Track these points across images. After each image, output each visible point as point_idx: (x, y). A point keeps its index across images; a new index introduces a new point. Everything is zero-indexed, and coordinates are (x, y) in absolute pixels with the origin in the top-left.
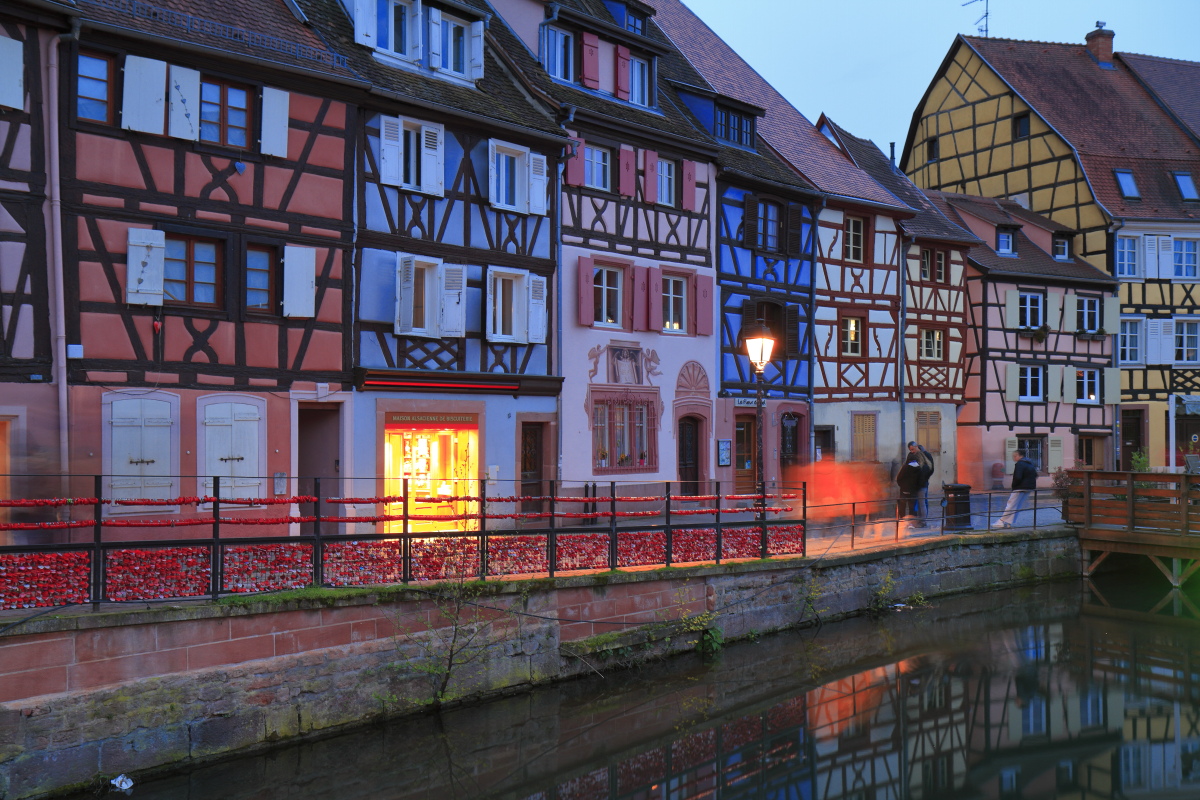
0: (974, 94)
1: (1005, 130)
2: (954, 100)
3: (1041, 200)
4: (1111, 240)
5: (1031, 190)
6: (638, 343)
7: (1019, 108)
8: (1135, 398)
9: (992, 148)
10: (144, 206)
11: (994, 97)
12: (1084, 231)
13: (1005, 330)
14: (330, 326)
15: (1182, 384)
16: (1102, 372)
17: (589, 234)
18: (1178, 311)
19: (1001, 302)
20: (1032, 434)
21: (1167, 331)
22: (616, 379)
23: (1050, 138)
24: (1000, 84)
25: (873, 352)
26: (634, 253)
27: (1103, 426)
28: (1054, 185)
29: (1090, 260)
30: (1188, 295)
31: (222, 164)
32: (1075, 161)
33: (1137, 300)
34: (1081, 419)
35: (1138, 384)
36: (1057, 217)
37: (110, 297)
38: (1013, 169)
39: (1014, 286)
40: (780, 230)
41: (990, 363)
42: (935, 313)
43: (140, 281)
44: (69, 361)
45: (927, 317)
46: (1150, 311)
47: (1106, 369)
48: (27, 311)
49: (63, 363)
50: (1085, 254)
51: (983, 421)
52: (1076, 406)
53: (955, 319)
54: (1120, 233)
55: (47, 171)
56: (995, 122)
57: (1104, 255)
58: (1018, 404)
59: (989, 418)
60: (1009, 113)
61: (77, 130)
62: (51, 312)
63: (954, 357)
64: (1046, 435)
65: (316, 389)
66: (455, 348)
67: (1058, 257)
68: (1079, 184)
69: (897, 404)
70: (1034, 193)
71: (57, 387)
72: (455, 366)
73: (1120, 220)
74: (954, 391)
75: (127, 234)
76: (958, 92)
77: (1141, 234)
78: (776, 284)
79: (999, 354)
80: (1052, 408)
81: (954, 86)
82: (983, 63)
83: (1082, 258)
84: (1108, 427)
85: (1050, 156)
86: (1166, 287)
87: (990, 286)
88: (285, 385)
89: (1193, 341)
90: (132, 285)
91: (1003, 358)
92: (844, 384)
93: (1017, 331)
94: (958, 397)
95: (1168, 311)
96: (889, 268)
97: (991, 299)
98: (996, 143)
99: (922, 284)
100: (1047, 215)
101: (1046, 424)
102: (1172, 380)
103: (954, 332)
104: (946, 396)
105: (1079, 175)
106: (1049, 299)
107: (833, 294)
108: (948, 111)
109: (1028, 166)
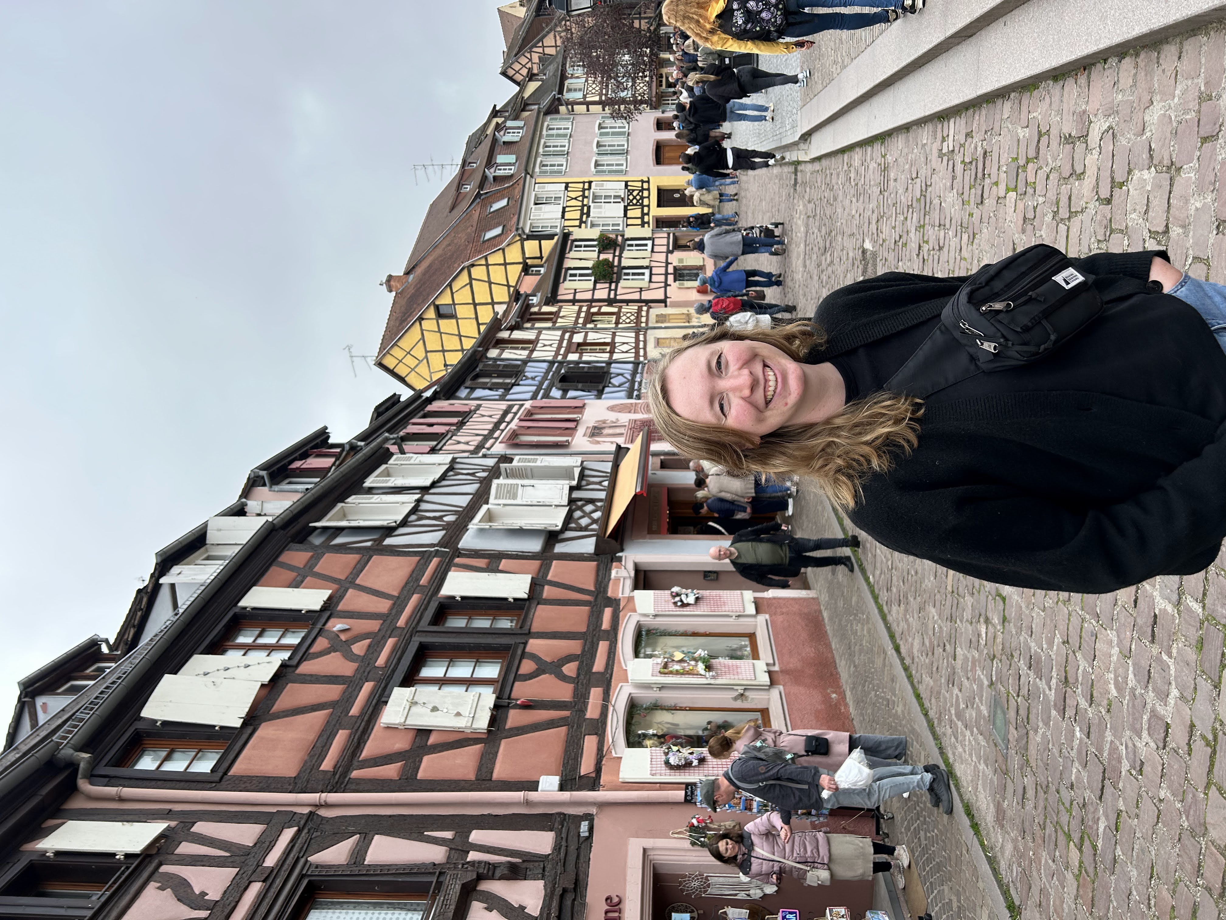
0: (419, 352)
1: (447, 325)
2: (423, 369)
3: (502, 295)
4: (530, 237)
5: (493, 303)
6: (587, 428)
7: (431, 313)
8: (648, 223)
9: (460, 336)
10: (355, 711)
11: (423, 334)
12: (525, 259)
13: (594, 289)
14: (545, 568)
15: (638, 201)
16: (628, 239)
17: (480, 447)
18: (585, 203)
19: (573, 291)
20: (675, 274)
21: (600, 207)
22: (621, 434)
23: (456, 286)
24: (413, 329)
25: (609, 340)
26: (503, 431)
27: (668, 238)
28: (490, 283)
29: (545, 254)
30: (575, 199)
31: (321, 643)
32: (473, 265)
33: (577, 223)
34: (664, 249)
35: (639, 222)
36: (512, 283)
37: (477, 748)
38: (477, 318)
39: (561, 285)
40: (499, 377)
41: (618, 297)
42: (578, 317)
43: (458, 714)
44: (562, 788)
45: (581, 321)
46: (585, 216)
47: (626, 237)
48: (477, 836)
49: (566, 795)
50: (541, 258)
51: (664, 301)
52: (652, 251)
53: (584, 309)
54: (527, 231)
55: (274, 810)
56: (441, 333)
57: (542, 242)
58: (650, 281)
59: (662, 297)
60: (435, 321)
61: (225, 773)
62: (486, 811)
63: (615, 310)
64: (675, 267)
65: (618, 579)
66: (580, 503)
67: (542, 272)
68: (491, 260)
69: (649, 332)
70: (495, 300)
71: (603, 805)
72: (599, 504)
73: (517, 229)
74: (640, 309)
75: (389, 728)
76: (417, 365)
77: (529, 222)
78: (545, 378)
79: (612, 293)
80: (653, 264)
81: (413, 370)
82: (395, 344)
83: (544, 260)
84: (669, 234)
85: (468, 286)
86: (567, 209)
87: (559, 298)
88: (614, 603)
89: (606, 197)
90: (462, 723)
91: (616, 290)
92: (633, 351)
93: (595, 282)
94: (645, 308)
95: (585, 208)
96: (539, 333)
97: (571, 297)
98: (457, 333)
99: (555, 322)
100: (512, 289)
101: (667, 267)
102: (634, 205)
103: (594, 310)
104: (644, 314)
105: (483, 262)
106: (572, 266)
107: (557, 353)
108: (431, 373)
109: (475, 305)
